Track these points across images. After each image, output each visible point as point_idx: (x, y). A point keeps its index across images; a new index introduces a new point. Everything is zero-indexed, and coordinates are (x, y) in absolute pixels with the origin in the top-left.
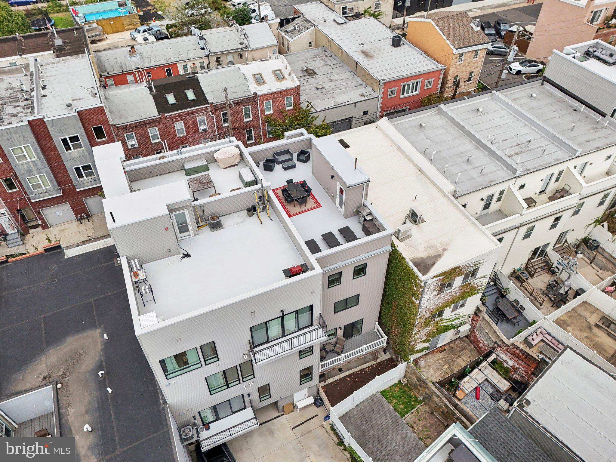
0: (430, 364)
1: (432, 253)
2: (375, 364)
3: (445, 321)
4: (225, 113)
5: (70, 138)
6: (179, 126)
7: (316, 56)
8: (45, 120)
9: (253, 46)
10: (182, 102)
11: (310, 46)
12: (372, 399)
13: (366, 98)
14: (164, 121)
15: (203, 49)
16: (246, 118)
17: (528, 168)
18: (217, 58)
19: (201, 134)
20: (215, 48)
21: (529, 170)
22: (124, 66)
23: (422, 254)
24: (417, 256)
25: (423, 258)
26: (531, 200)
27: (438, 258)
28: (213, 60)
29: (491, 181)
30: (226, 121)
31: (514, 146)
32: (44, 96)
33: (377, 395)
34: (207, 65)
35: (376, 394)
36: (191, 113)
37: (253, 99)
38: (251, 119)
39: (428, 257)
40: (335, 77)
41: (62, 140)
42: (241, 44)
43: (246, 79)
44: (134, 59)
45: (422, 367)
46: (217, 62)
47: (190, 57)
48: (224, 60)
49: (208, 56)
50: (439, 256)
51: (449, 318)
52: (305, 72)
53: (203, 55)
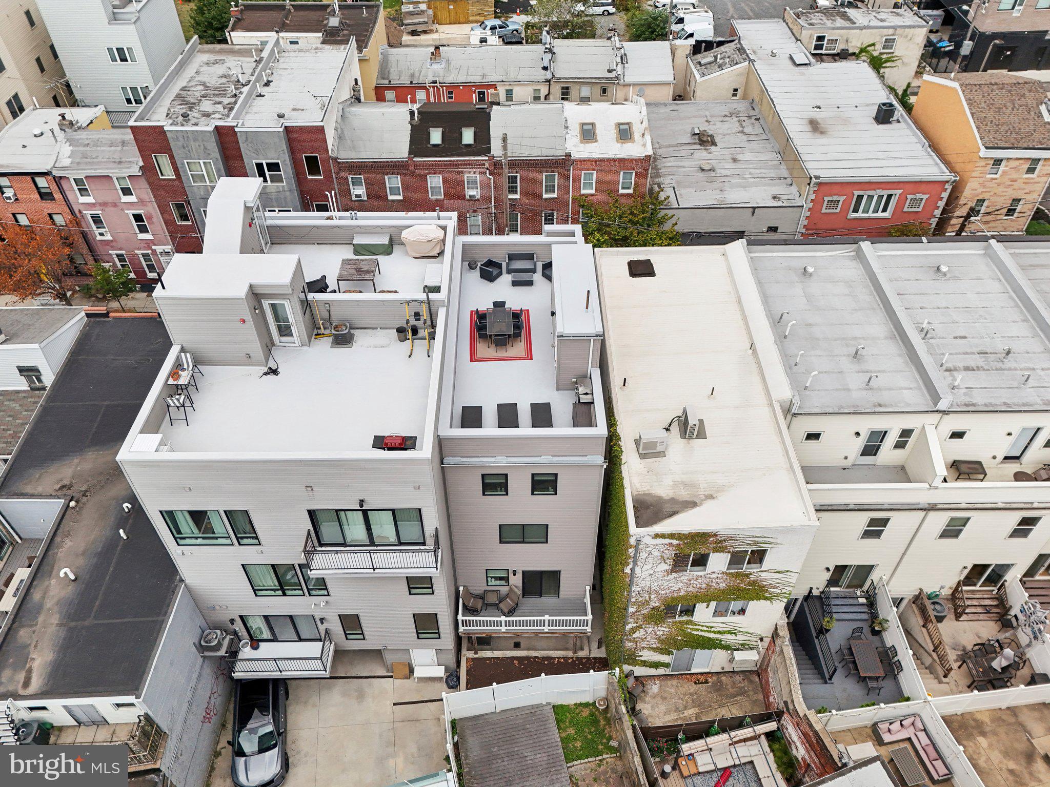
0: (665, 695)
1: (684, 494)
2: (572, 658)
3: (700, 628)
4: (512, 176)
5: (267, 164)
6: (435, 181)
7: (731, 114)
8: (236, 129)
9: (628, 79)
10: (452, 145)
11: (735, 95)
12: (533, 712)
13: (780, 204)
14: (411, 169)
15: (545, 68)
16: (546, 192)
17: (974, 402)
18: (563, 88)
19: (467, 202)
20: (564, 70)
21: (973, 405)
22: (417, 74)
23: (663, 490)
24: (651, 492)
25: (660, 498)
26: (976, 466)
27: (687, 507)
28: (556, 90)
29: (880, 405)
30: (513, 190)
31: (973, 353)
32: (260, 96)
33: (545, 708)
34: (546, 96)
35: (544, 706)
36: (456, 165)
37: (564, 164)
38: (555, 196)
39: (673, 499)
40: (745, 156)
41: (257, 164)
42: (610, 71)
43: (567, 128)
44: (435, 66)
45: (650, 694)
46: (563, 94)
47: (520, 78)
48: (573, 92)
49: (549, 81)
50: (693, 504)
51: (712, 625)
52: (697, 137)
53: (542, 78)
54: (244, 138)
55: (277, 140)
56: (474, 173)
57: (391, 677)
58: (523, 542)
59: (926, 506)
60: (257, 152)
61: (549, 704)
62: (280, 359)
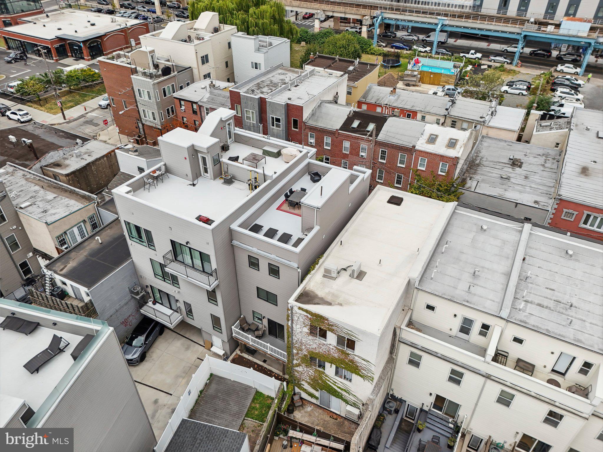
4: (384, 151)
5: (276, 118)
6: (347, 144)
7: (543, 155)
8: (267, 100)
9: (491, 124)
11: (557, 147)
13: (537, 206)
14: (336, 135)
15: (447, 109)
16: (400, 163)
17: (527, 321)
18: (453, 121)
19: (359, 158)
21: (526, 323)
23: (321, 293)
24: (315, 291)
25: (317, 295)
27: (326, 304)
28: (449, 121)
29: (467, 302)
30: (383, 158)
31: (551, 299)
32: (289, 90)
34: (442, 123)
35: (253, 388)
36: (357, 139)
38: (404, 166)
39: (322, 298)
40: (532, 178)
41: (272, 117)
42: (481, 118)
43: (422, 134)
44: (391, 97)
46: (452, 124)
47: (431, 111)
48: (458, 124)
49: (446, 116)
52: (512, 161)
53: (443, 114)
54: (269, 104)
55: (281, 108)
56: (365, 144)
57: (204, 347)
58: (267, 301)
59: (485, 374)
60: (273, 112)
61: (255, 388)
62: (200, 182)
